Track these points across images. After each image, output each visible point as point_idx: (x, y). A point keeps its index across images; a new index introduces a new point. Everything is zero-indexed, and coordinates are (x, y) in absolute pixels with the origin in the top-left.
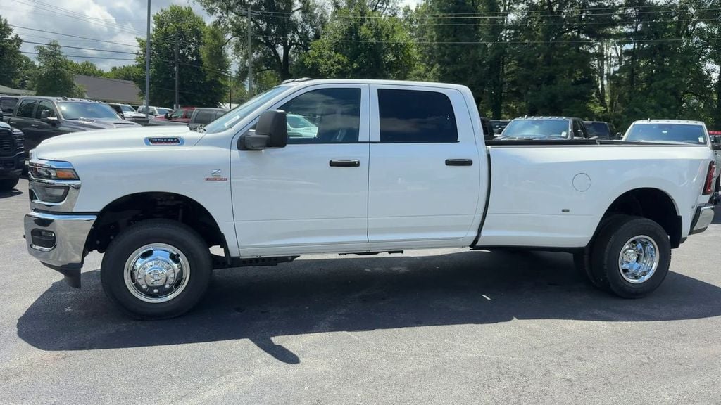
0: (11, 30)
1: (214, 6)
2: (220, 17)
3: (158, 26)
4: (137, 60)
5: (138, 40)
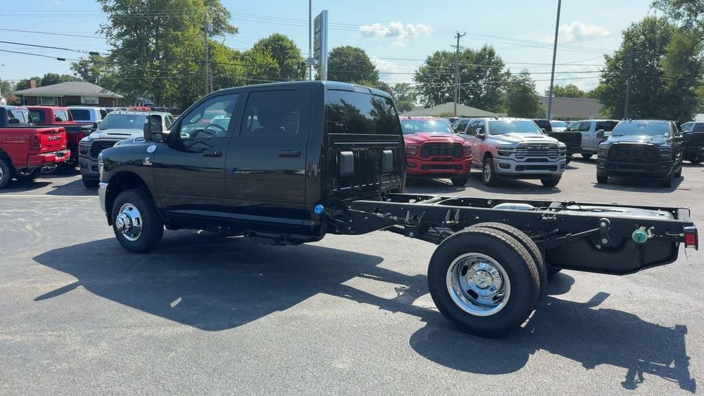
0: (504, 66)
1: (681, 10)
2: (688, 21)
3: (626, 42)
4: (603, 77)
5: (606, 57)
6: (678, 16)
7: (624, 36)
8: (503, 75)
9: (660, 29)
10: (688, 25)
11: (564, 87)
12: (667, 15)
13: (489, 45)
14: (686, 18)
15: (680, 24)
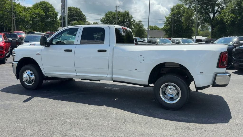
0: (133, 18)
1: (187, 2)
2: (189, 6)
3: (172, 12)
4: (165, 24)
5: (166, 17)
6: (187, 4)
7: (171, 10)
8: (132, 21)
9: (181, 8)
10: (190, 7)
11: (153, 26)
12: (184, 3)
13: (127, 11)
14: (189, 5)
15: (187, 7)
